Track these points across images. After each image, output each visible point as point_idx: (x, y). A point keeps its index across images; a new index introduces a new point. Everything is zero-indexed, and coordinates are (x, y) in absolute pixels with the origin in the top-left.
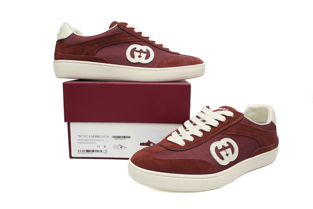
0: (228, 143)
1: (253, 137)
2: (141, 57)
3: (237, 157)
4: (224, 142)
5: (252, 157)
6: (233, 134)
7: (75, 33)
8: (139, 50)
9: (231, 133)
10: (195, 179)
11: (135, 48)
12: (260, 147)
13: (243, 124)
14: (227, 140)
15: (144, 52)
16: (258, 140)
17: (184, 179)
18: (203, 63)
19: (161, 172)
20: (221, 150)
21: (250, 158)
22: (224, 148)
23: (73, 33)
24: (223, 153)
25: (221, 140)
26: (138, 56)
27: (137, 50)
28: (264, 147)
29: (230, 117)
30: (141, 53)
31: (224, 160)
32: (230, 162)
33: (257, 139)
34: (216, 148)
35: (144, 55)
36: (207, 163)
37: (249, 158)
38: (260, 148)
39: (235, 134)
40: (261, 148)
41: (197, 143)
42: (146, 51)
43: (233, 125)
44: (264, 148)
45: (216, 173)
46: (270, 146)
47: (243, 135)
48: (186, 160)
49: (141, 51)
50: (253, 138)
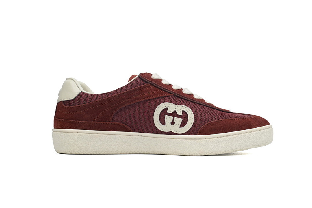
2: (175, 123)
7: (84, 91)
8: (171, 112)
11: (167, 109)
15: (179, 116)
18: (269, 124)
23: (81, 91)
26: (171, 122)
27: (168, 112)
30: (175, 118)
35: (178, 121)
42: (181, 114)
49: (174, 114)
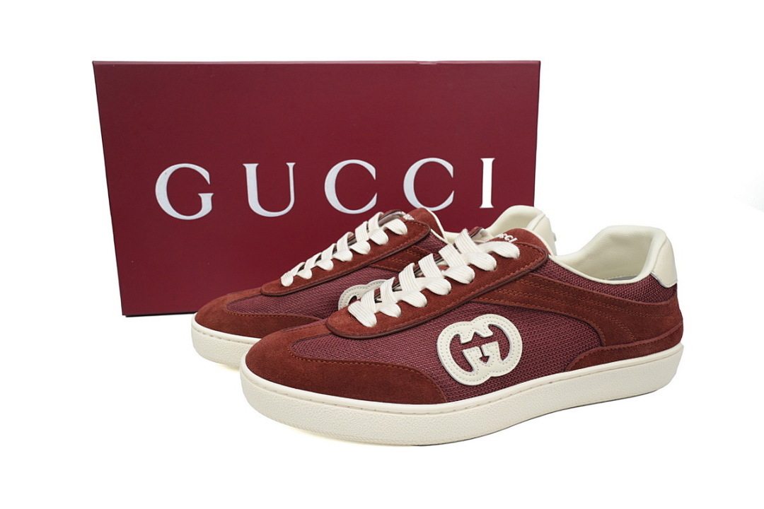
0: (492, 327)
1: (576, 316)
3: (516, 368)
4: (482, 324)
5: (572, 370)
6: (513, 304)
9: (507, 303)
10: (379, 414)
12: (602, 346)
13: (544, 280)
14: (492, 319)
16: (594, 325)
17: (350, 410)
19: (296, 388)
20: (468, 345)
21: (565, 373)
22: (478, 340)
24: (472, 355)
25: (474, 320)
28: (617, 344)
29: (511, 259)
31: (473, 372)
32: (492, 378)
33: (591, 323)
34: (457, 338)
36: (416, 376)
37: (564, 371)
38: (600, 348)
39: (517, 305)
40: (605, 348)
41: (406, 323)
43: (516, 280)
44: (617, 347)
45: (445, 402)
46: (637, 343)
47: (543, 308)
48: (365, 362)
50: (576, 319)
